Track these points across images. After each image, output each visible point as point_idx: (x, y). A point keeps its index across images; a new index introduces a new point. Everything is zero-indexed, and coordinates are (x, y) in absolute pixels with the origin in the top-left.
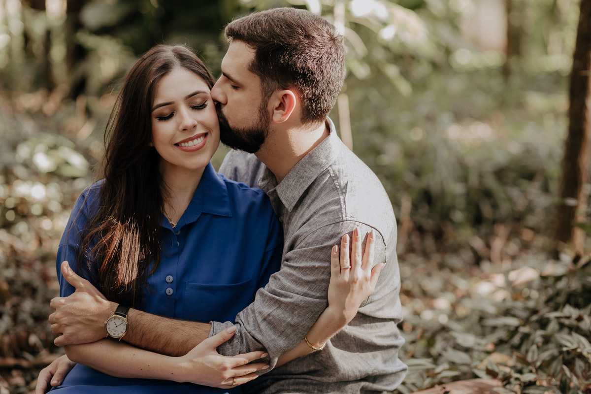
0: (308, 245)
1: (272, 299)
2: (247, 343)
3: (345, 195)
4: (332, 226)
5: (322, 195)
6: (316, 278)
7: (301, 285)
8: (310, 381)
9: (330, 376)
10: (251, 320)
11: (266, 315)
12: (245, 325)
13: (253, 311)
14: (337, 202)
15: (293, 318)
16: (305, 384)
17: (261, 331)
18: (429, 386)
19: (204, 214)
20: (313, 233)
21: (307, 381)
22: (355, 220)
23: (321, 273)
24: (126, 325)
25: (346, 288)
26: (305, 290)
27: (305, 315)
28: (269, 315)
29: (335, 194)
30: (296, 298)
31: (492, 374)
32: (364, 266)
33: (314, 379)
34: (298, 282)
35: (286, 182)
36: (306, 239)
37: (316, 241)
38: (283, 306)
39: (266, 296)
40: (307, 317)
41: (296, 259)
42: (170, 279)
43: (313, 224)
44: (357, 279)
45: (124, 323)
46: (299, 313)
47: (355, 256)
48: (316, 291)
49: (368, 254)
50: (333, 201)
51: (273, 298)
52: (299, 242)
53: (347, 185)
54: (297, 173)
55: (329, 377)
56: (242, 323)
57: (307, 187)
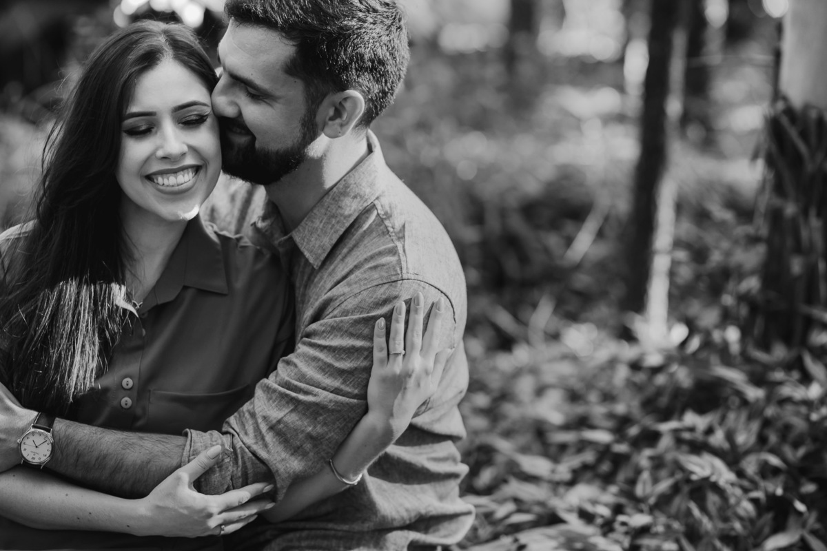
0: (345, 313)
1: (283, 396)
2: (244, 463)
3: (404, 242)
4: (386, 286)
5: (366, 242)
6: (355, 365)
7: (331, 375)
8: (333, 532)
9: (364, 520)
10: (250, 429)
11: (274, 421)
12: (241, 436)
13: (253, 415)
14: (393, 251)
15: (315, 427)
16: (325, 537)
17: (266, 446)
18: (489, 537)
19: (185, 288)
20: (355, 296)
21: (328, 532)
22: (421, 279)
23: (362, 359)
24: (52, 444)
25: (397, 384)
26: (336, 383)
27: (334, 423)
28: (279, 422)
29: (387, 241)
30: (324, 396)
31: (586, 516)
32: (424, 350)
33: (339, 528)
34: (327, 370)
35: (309, 224)
36: (343, 306)
37: (358, 308)
38: (300, 408)
39: (275, 391)
40: (336, 427)
41: (325, 334)
42: (128, 382)
43: (356, 283)
44: (413, 371)
45: (48, 442)
46: (325, 419)
47: (413, 336)
48: (353, 386)
49: (432, 333)
50: (385, 249)
51: (287, 395)
52: (330, 310)
53: (404, 226)
54: (327, 210)
55: (363, 522)
56: (235, 433)
57: (343, 230)
